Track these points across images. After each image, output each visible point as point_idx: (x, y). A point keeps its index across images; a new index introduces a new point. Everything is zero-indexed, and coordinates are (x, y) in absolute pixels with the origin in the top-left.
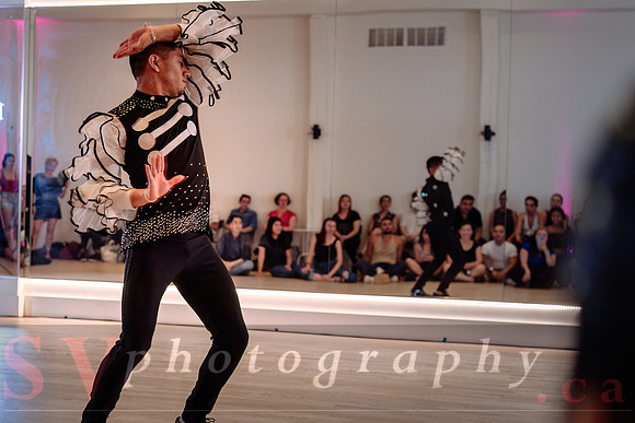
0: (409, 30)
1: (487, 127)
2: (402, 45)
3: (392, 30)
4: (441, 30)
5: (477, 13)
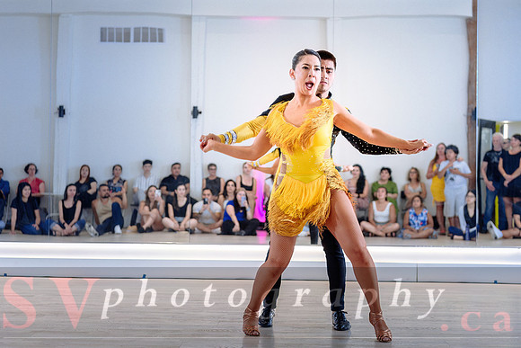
0: (135, 28)
1: (195, 108)
2: (129, 41)
3: (121, 29)
4: (161, 30)
5: (189, 18)
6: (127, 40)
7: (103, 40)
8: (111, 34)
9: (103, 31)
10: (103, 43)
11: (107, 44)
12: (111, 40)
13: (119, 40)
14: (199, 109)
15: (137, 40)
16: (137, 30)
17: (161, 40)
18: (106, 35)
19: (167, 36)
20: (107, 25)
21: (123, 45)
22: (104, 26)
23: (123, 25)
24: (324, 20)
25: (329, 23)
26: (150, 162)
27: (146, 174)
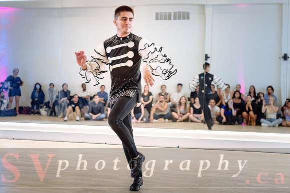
1: (206, 55)
2: (171, 19)
3: (166, 13)
4: (188, 13)
5: (203, 6)
6: (170, 19)
7: (157, 19)
8: (161, 16)
9: (157, 14)
10: (157, 21)
11: (159, 21)
12: (161, 19)
13: (165, 19)
14: (208, 56)
15: (175, 19)
16: (175, 13)
17: (188, 18)
18: (159, 17)
19: (191, 16)
20: (159, 11)
21: (167, 21)
22: (157, 12)
23: (168, 11)
24: (281, 5)
25: (284, 6)
26: (181, 85)
27: (179, 91)
